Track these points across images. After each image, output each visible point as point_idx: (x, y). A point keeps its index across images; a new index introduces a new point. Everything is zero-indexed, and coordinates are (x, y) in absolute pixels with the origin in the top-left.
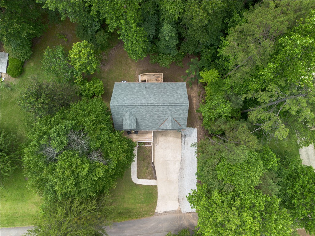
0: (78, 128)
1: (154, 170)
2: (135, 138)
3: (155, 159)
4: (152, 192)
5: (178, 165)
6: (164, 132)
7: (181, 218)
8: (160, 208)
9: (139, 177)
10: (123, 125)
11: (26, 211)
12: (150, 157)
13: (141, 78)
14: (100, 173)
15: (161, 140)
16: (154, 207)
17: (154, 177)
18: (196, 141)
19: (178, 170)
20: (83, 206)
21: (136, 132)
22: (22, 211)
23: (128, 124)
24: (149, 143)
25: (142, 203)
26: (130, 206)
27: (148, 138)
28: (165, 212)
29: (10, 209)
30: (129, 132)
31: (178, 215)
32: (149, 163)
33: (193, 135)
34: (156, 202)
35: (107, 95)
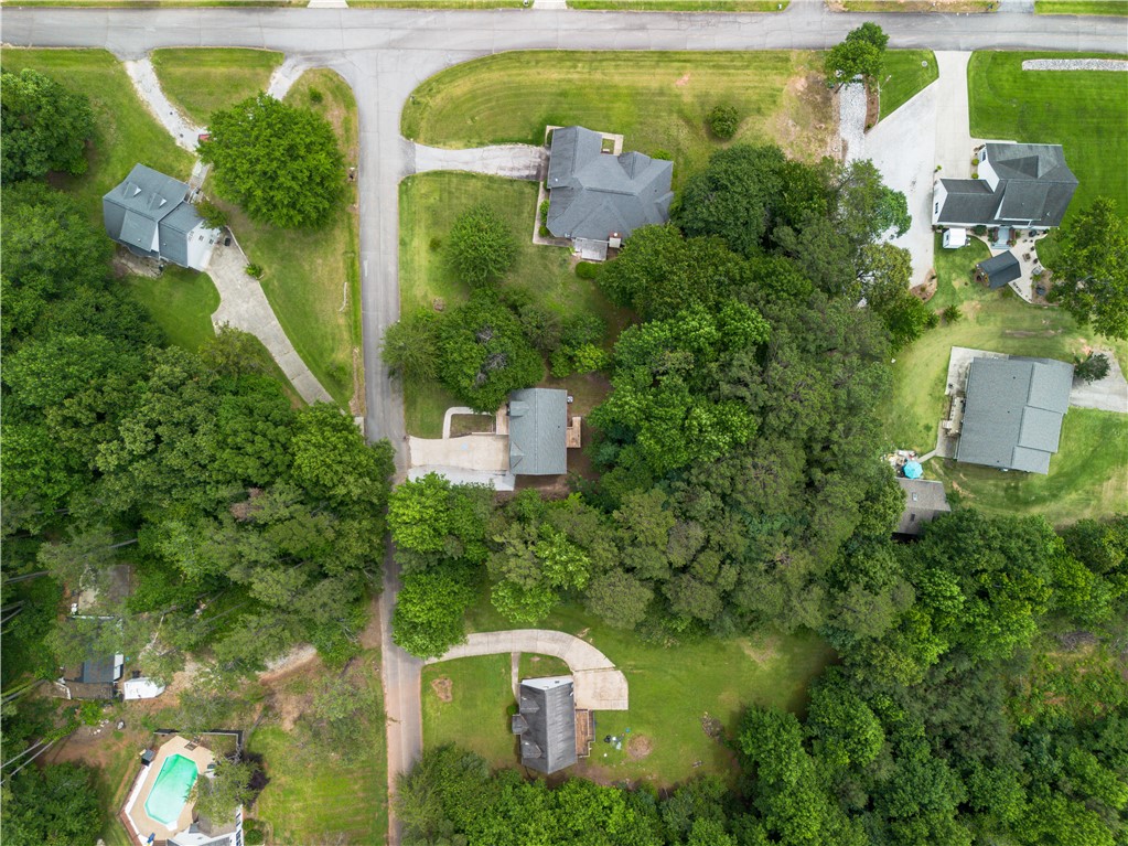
0: (508, 361)
1: (463, 435)
2: (502, 412)
3: (476, 437)
4: (433, 432)
5: (467, 465)
6: (508, 448)
7: (402, 467)
8: (414, 442)
9: (454, 416)
10: (515, 400)
11: (417, 283)
12: (478, 430)
13: (577, 420)
14: (465, 383)
15: (500, 444)
16: (416, 435)
17: (453, 435)
18: (498, 489)
19: (461, 465)
20: (433, 366)
21: (508, 414)
22: (416, 278)
23: (516, 407)
24: (495, 429)
25: (422, 420)
26: (419, 407)
27: (501, 428)
28: (409, 449)
29: (420, 266)
30: (508, 406)
31: (405, 464)
32: (470, 429)
33: (505, 485)
34: (422, 437)
35: (553, 381)
